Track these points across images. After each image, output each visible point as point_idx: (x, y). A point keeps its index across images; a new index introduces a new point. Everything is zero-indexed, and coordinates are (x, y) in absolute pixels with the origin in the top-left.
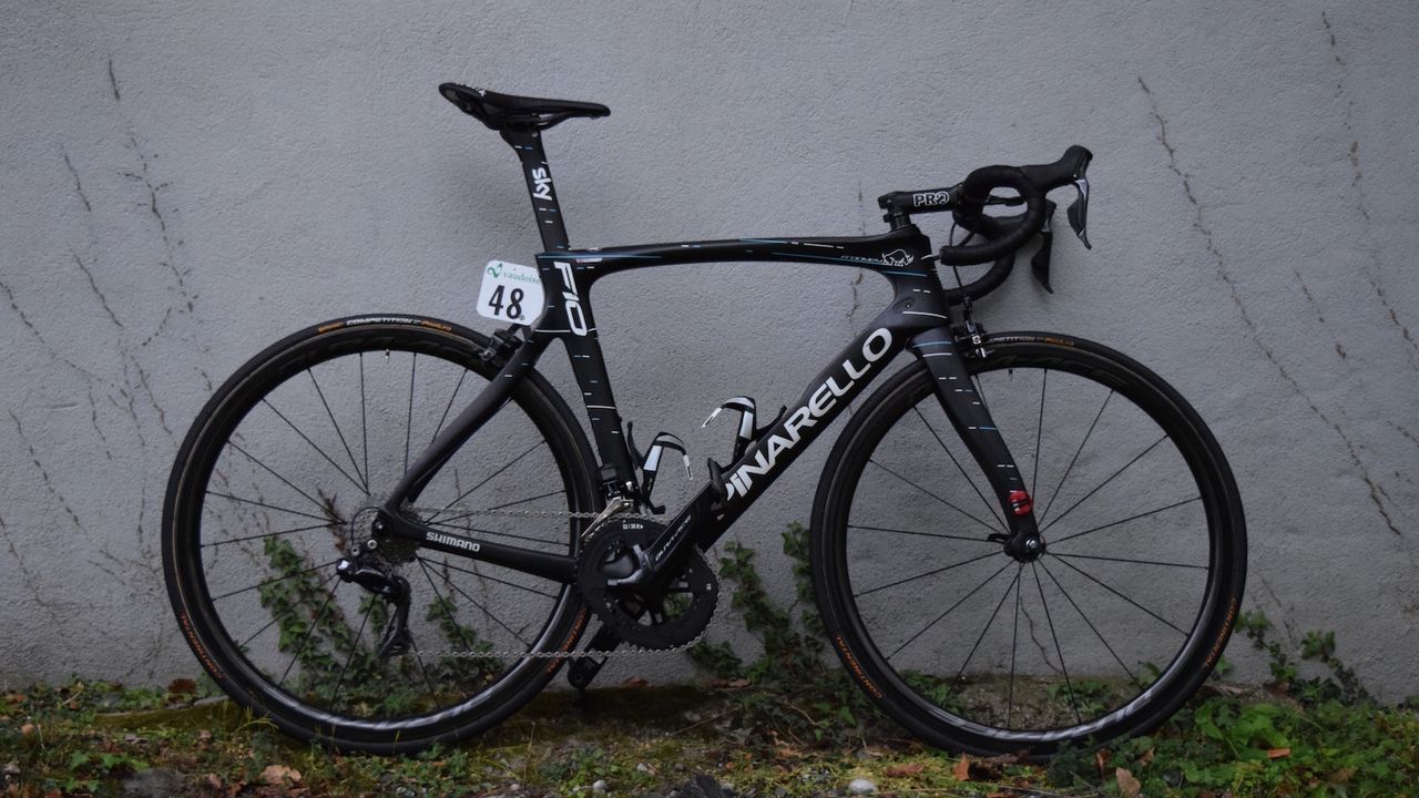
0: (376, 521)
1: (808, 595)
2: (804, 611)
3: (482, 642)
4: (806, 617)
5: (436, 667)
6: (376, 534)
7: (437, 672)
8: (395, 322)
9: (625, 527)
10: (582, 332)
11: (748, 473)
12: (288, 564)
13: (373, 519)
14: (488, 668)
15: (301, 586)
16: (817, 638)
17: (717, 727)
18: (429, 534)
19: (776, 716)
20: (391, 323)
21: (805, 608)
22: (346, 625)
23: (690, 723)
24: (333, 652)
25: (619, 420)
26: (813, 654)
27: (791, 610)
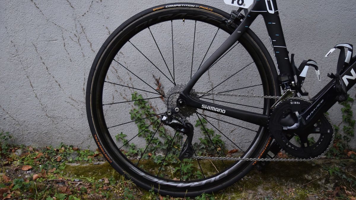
0: (178, 99)
1: (347, 120)
2: (344, 126)
3: (216, 135)
4: (345, 129)
5: (199, 144)
6: (178, 105)
7: (199, 146)
8: (187, 7)
9: (292, 103)
10: (272, 12)
11: (347, 79)
12: (141, 104)
13: (178, 97)
14: (219, 145)
15: (146, 113)
16: (348, 136)
17: (319, 183)
18: (202, 105)
19: (344, 179)
20: (185, 7)
21: (345, 125)
22: (164, 128)
23: (308, 181)
24: (159, 137)
25: (288, 53)
26: (346, 142)
27: (339, 125)
